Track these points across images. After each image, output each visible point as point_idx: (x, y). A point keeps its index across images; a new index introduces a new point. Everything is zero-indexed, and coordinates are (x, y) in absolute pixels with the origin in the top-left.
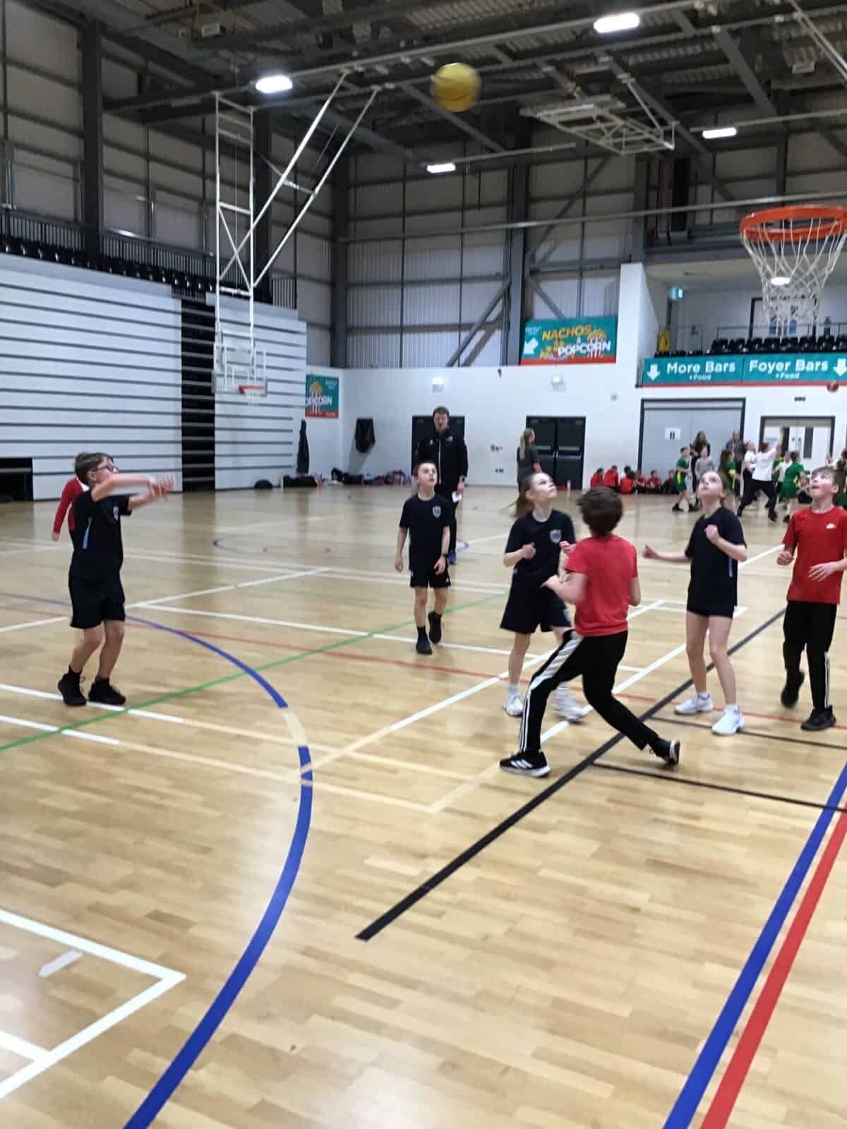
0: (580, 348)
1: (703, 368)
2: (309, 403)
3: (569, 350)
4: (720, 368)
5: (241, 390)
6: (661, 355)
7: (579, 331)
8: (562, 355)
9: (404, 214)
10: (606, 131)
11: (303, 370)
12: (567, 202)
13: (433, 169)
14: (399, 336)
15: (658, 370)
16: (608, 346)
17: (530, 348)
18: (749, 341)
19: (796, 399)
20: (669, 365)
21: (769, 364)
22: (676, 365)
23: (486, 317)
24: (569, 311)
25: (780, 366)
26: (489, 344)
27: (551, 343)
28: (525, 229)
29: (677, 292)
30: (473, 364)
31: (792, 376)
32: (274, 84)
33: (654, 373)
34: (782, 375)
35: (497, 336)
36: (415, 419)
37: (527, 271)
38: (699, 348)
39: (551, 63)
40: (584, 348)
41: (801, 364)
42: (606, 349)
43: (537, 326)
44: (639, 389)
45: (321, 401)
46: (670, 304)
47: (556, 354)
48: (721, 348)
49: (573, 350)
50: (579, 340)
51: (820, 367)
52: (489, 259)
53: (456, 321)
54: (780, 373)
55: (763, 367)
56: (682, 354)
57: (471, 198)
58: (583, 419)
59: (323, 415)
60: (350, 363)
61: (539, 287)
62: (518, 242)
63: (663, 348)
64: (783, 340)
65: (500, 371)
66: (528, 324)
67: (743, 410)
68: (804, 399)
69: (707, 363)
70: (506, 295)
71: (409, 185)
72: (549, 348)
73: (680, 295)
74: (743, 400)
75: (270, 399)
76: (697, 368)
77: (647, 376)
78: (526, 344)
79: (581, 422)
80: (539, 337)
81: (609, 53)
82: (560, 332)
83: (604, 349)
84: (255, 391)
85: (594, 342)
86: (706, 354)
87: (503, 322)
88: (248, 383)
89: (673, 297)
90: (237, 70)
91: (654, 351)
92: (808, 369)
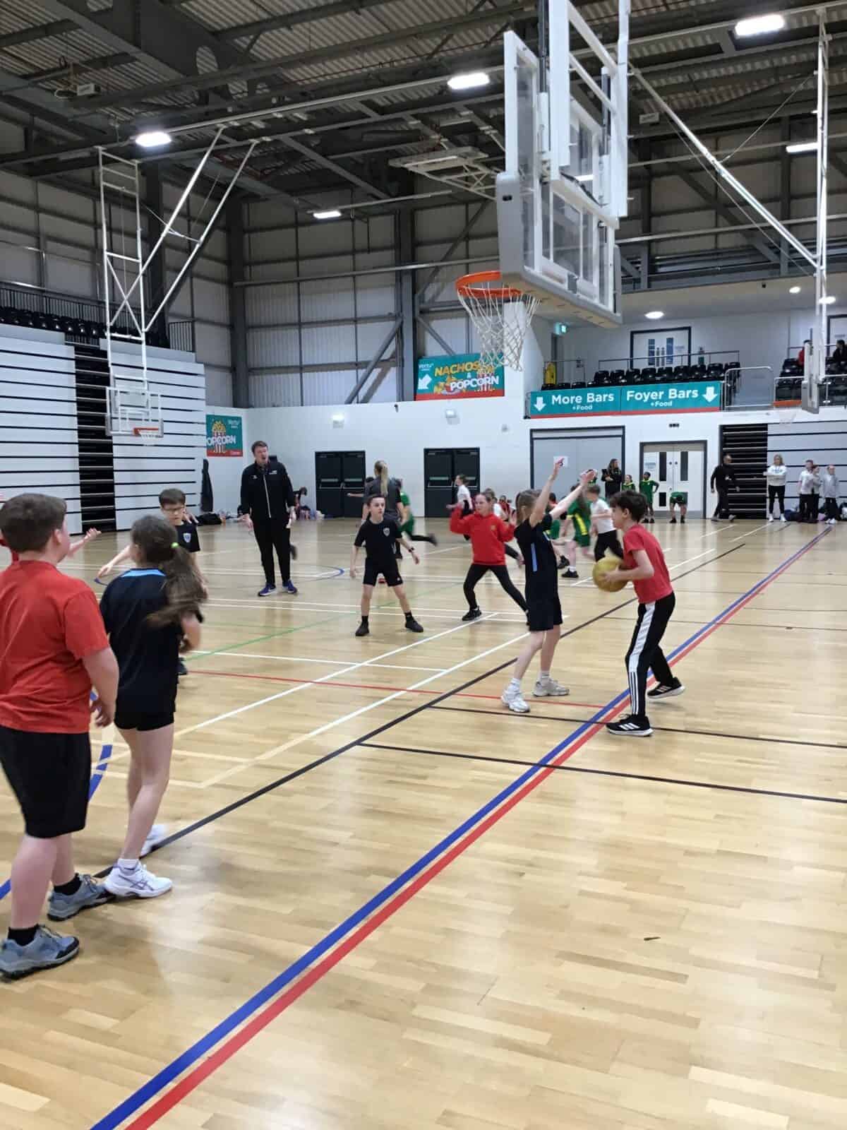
0: (470, 383)
1: (585, 398)
2: (212, 442)
3: (460, 386)
4: (600, 398)
5: (136, 432)
6: (546, 387)
7: (469, 367)
8: (454, 389)
9: (297, 258)
10: (476, 178)
11: (203, 410)
12: (451, 245)
13: (320, 215)
14: (299, 375)
15: (544, 402)
16: (496, 380)
17: (424, 383)
18: (628, 371)
19: (671, 425)
20: (554, 397)
21: (644, 394)
22: (559, 397)
23: (381, 356)
24: (460, 349)
25: (654, 395)
26: (384, 382)
27: (443, 378)
28: (414, 270)
29: (561, 329)
30: (371, 400)
31: (666, 404)
32: (153, 139)
33: (540, 405)
34: (657, 403)
35: (392, 373)
36: (318, 455)
37: (417, 312)
38: (582, 381)
39: (416, 117)
41: (673, 392)
42: (494, 383)
43: (429, 363)
44: (527, 420)
45: (224, 440)
46: (555, 339)
47: (448, 388)
48: (604, 380)
49: (464, 384)
50: (469, 376)
51: (691, 394)
52: (380, 300)
53: (354, 360)
54: (654, 401)
55: (639, 396)
56: (567, 386)
57: (361, 242)
58: (477, 450)
59: (228, 455)
60: (252, 402)
61: (429, 325)
62: (407, 285)
63: (550, 381)
64: (659, 369)
65: (396, 406)
66: (421, 361)
67: (623, 437)
68: (678, 425)
69: (588, 394)
70: (399, 333)
71: (301, 230)
72: (442, 384)
73: (564, 329)
74: (623, 428)
75: (167, 440)
76: (579, 399)
77: (535, 408)
78: (420, 380)
79: (475, 453)
80: (431, 373)
81: (469, 107)
82: (451, 368)
84: (150, 433)
85: (483, 377)
86: (589, 386)
87: (398, 359)
88: (143, 424)
89: (557, 332)
90: (117, 126)
91: (541, 383)
92: (680, 397)
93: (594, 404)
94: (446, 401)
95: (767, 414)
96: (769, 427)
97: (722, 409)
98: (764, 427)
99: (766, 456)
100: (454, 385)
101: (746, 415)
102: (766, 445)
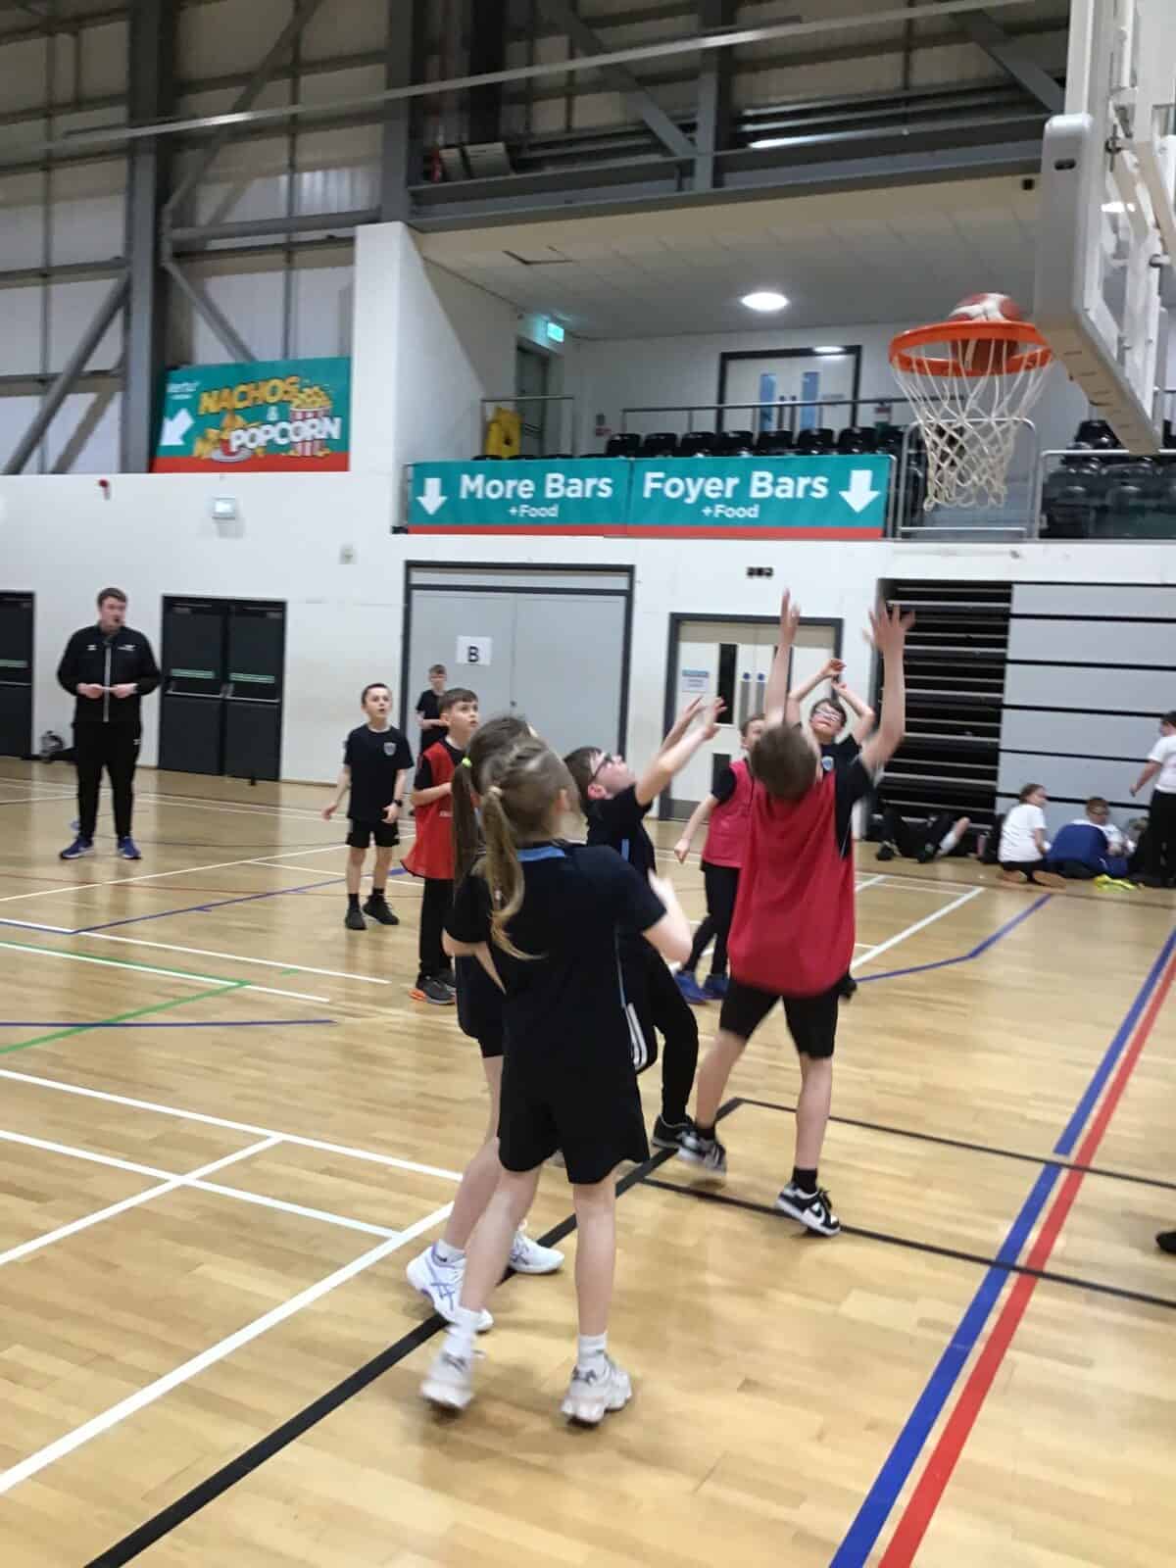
0: (274, 433)
1: (540, 486)
3: (252, 439)
4: (579, 488)
8: (239, 449)
15: (442, 494)
16: (334, 430)
17: (174, 431)
19: (752, 572)
20: (466, 478)
21: (689, 481)
22: (480, 478)
23: (84, 362)
24: (266, 349)
25: (712, 486)
28: (163, 137)
29: (547, 330)
31: (741, 513)
33: (432, 497)
34: (719, 509)
37: (167, 249)
40: (284, 433)
41: (762, 482)
42: (329, 435)
43: (190, 381)
44: (401, 537)
47: (225, 444)
49: (261, 436)
50: (273, 415)
51: (809, 488)
52: (97, 224)
54: (712, 503)
55: (674, 488)
58: (280, 606)
65: (104, 484)
66: (174, 374)
67: (628, 595)
68: (769, 572)
69: (552, 477)
72: (213, 433)
73: (557, 335)
74: (628, 570)
76: (525, 488)
77: (421, 507)
78: (166, 422)
79: (275, 615)
80: (192, 406)
82: (236, 394)
83: (324, 436)
85: (304, 419)
89: (534, 336)
92: (780, 495)
93: (563, 502)
94: (217, 475)
95: (1015, 555)
96: (1017, 592)
97: (888, 533)
98: (1002, 590)
99: (1001, 674)
100: (238, 438)
101: (954, 554)
102: (1004, 644)
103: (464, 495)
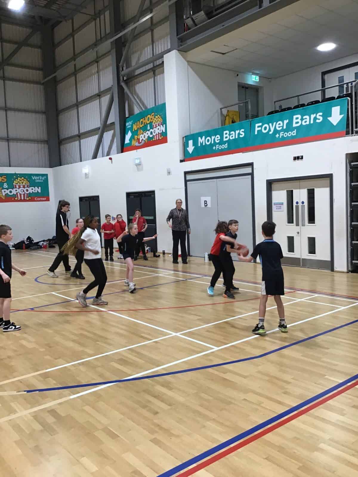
0: (149, 133)
1: (222, 137)
2: (14, 192)
3: (145, 137)
7: (148, 119)
8: (142, 141)
14: (80, 141)
16: (164, 129)
17: (128, 138)
20: (200, 138)
22: (204, 137)
25: (279, 125)
27: (137, 132)
29: (253, 78)
31: (289, 134)
33: (191, 148)
34: (282, 134)
36: (80, 199)
37: (121, 78)
40: (151, 133)
41: (297, 120)
43: (132, 121)
44: (184, 163)
45: (27, 190)
47: (138, 139)
49: (146, 135)
50: (149, 128)
51: (315, 119)
53: (100, 126)
54: (279, 132)
58: (154, 192)
65: (110, 159)
66: (128, 120)
67: (252, 174)
68: (302, 158)
69: (225, 132)
72: (136, 137)
73: (257, 79)
74: (251, 165)
76: (217, 138)
79: (152, 195)
80: (131, 129)
82: (140, 123)
83: (161, 132)
85: (156, 127)
92: (304, 124)
93: (229, 141)
94: (136, 151)
100: (141, 137)
103: (199, 145)
